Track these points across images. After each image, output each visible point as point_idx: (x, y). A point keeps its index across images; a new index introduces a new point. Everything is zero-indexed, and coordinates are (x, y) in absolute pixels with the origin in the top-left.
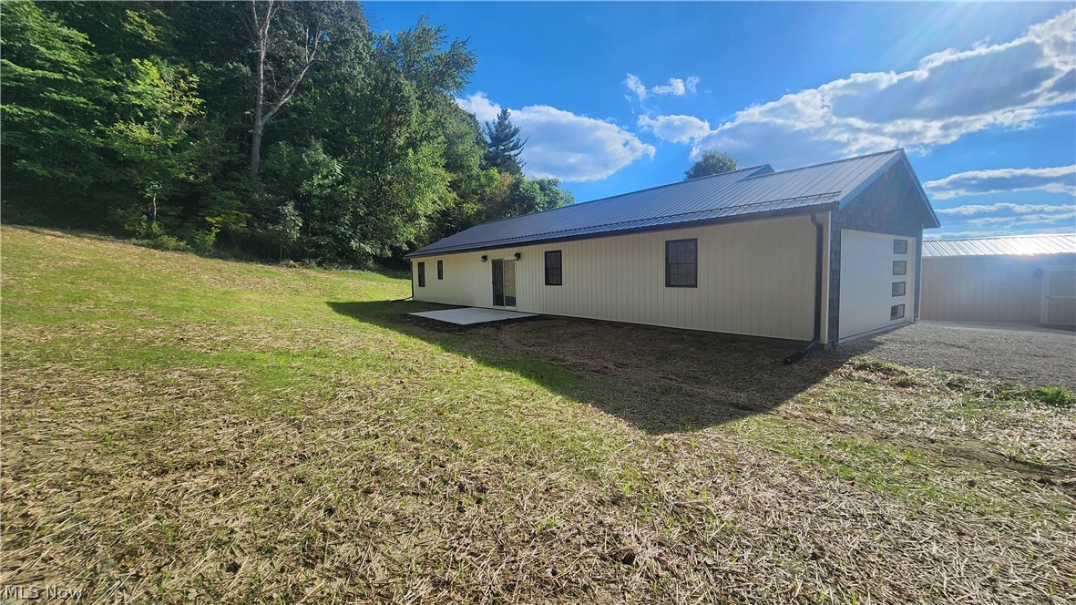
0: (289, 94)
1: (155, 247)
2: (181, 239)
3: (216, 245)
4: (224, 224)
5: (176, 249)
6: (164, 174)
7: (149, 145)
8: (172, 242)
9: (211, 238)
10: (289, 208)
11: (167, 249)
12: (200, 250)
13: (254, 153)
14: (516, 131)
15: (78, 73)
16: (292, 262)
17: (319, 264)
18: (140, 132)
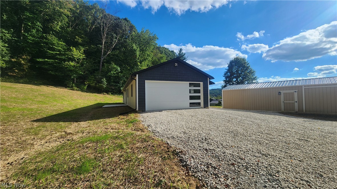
0: (110, 51)
1: (72, 90)
2: (78, 88)
3: (87, 89)
4: (89, 84)
5: (76, 90)
6: (76, 73)
7: (74, 66)
8: (76, 88)
9: (86, 87)
10: (104, 80)
11: (74, 90)
12: (82, 90)
13: (100, 66)
14: (185, 54)
15: (63, 51)
16: (105, 93)
17: (112, 94)
18: (72, 64)
